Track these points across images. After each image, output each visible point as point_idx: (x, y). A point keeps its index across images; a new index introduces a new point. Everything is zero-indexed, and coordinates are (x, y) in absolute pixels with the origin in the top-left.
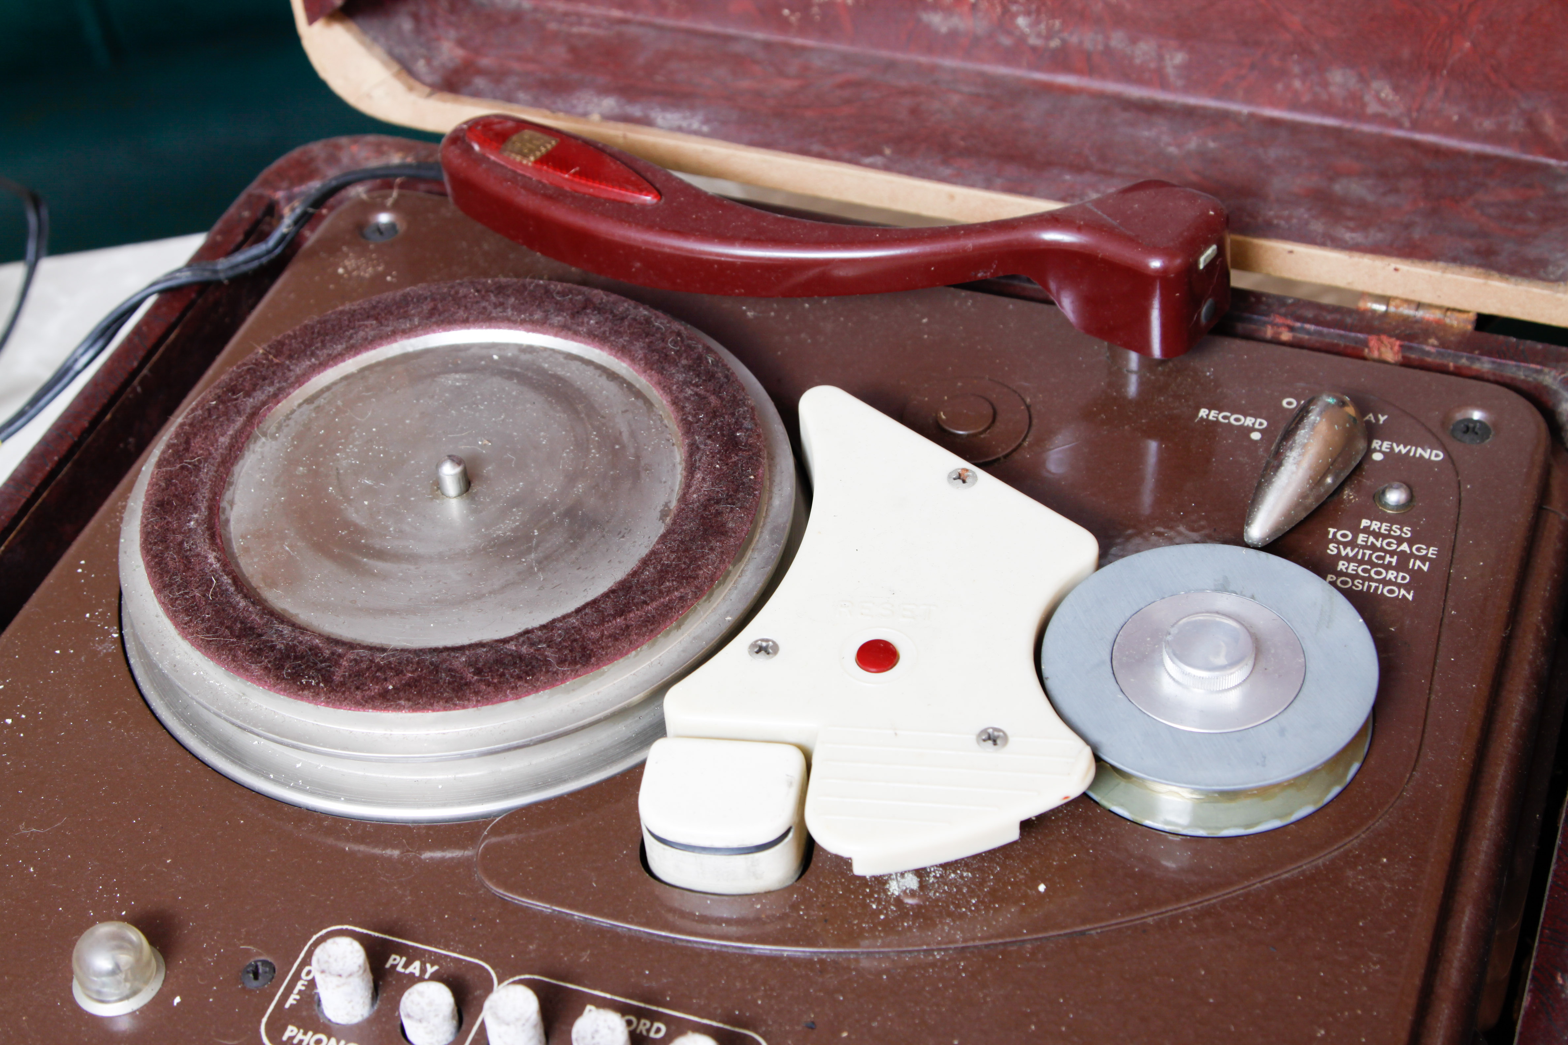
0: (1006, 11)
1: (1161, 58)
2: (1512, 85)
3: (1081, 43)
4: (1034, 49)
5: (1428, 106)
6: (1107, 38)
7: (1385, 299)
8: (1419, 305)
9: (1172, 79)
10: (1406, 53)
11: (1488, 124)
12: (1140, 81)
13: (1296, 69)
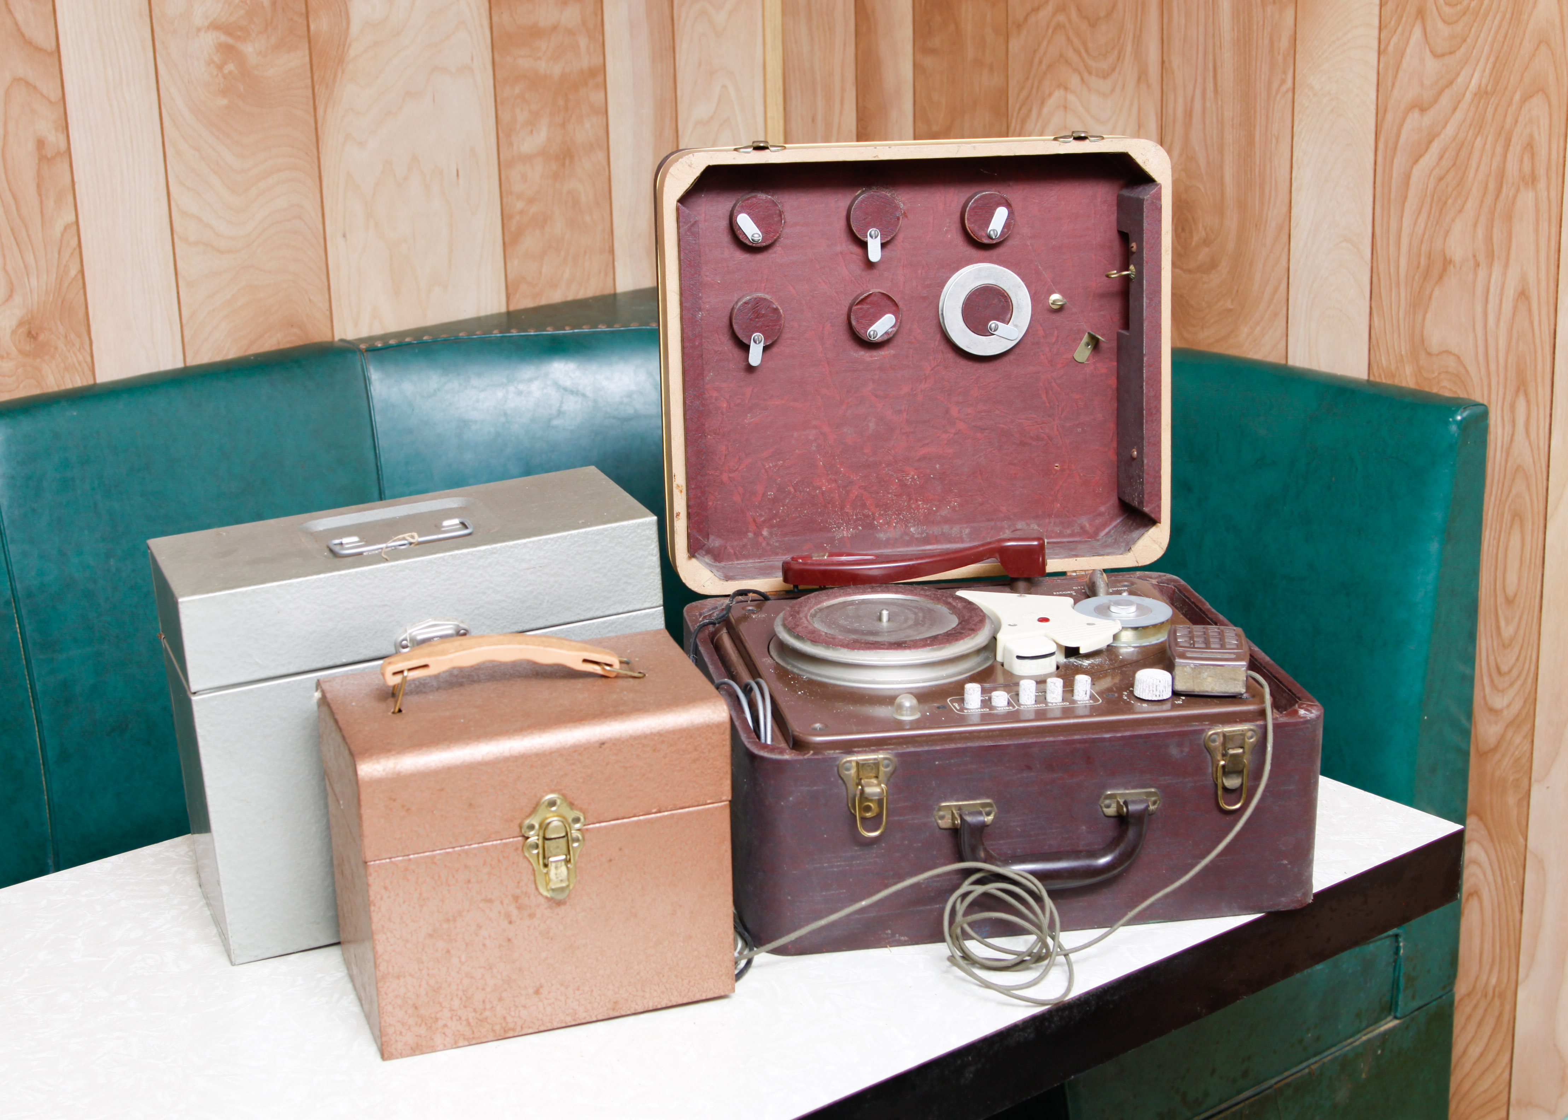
0: (906, 526)
1: (961, 532)
2: (1074, 516)
3: (933, 532)
4: (917, 539)
5: (1049, 529)
6: (942, 529)
7: (1075, 571)
8: (1085, 571)
9: (965, 539)
10: (1040, 512)
11: (1069, 531)
12: (955, 542)
13: (1006, 526)
